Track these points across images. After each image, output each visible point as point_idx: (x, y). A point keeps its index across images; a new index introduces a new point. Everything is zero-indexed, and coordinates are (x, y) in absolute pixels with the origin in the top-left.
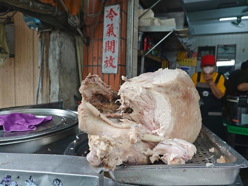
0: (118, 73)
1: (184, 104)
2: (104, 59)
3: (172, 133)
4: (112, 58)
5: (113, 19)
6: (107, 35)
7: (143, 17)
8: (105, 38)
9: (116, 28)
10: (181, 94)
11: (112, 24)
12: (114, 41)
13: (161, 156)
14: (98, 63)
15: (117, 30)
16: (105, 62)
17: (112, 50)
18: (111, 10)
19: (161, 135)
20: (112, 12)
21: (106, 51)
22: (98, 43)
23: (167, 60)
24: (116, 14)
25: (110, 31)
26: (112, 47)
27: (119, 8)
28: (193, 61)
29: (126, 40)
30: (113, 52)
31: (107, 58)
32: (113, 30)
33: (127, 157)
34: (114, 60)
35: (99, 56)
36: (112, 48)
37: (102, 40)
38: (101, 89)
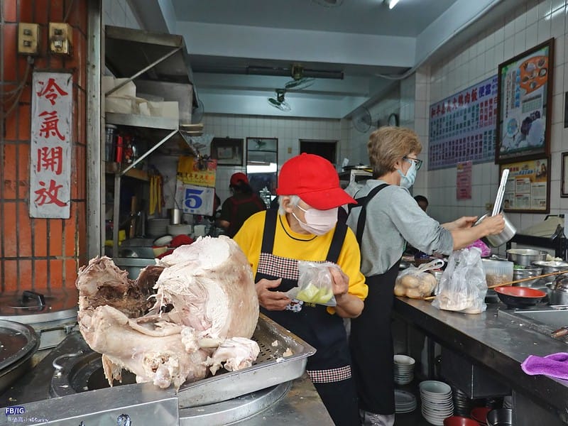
0: (70, 217)
1: (241, 290)
2: (34, 187)
3: (229, 331)
4: (56, 185)
5: (55, 100)
6: (41, 135)
7: (114, 94)
8: (36, 140)
9: (65, 121)
10: (237, 278)
11: (55, 112)
12: (60, 149)
13: (223, 363)
14: (17, 194)
15: (68, 127)
16: (36, 192)
17: (56, 167)
18: (51, 82)
19: (215, 336)
20: (53, 87)
21: (39, 170)
22: (17, 149)
23: (159, 174)
24: (63, 93)
25: (48, 126)
26: (56, 160)
27: (71, 82)
28: (210, 175)
29: (85, 146)
30: (59, 172)
31: (42, 184)
32: (56, 125)
33: (188, 372)
34: (60, 189)
35: (21, 179)
36: (55, 163)
37: (28, 143)
38: (113, 278)
